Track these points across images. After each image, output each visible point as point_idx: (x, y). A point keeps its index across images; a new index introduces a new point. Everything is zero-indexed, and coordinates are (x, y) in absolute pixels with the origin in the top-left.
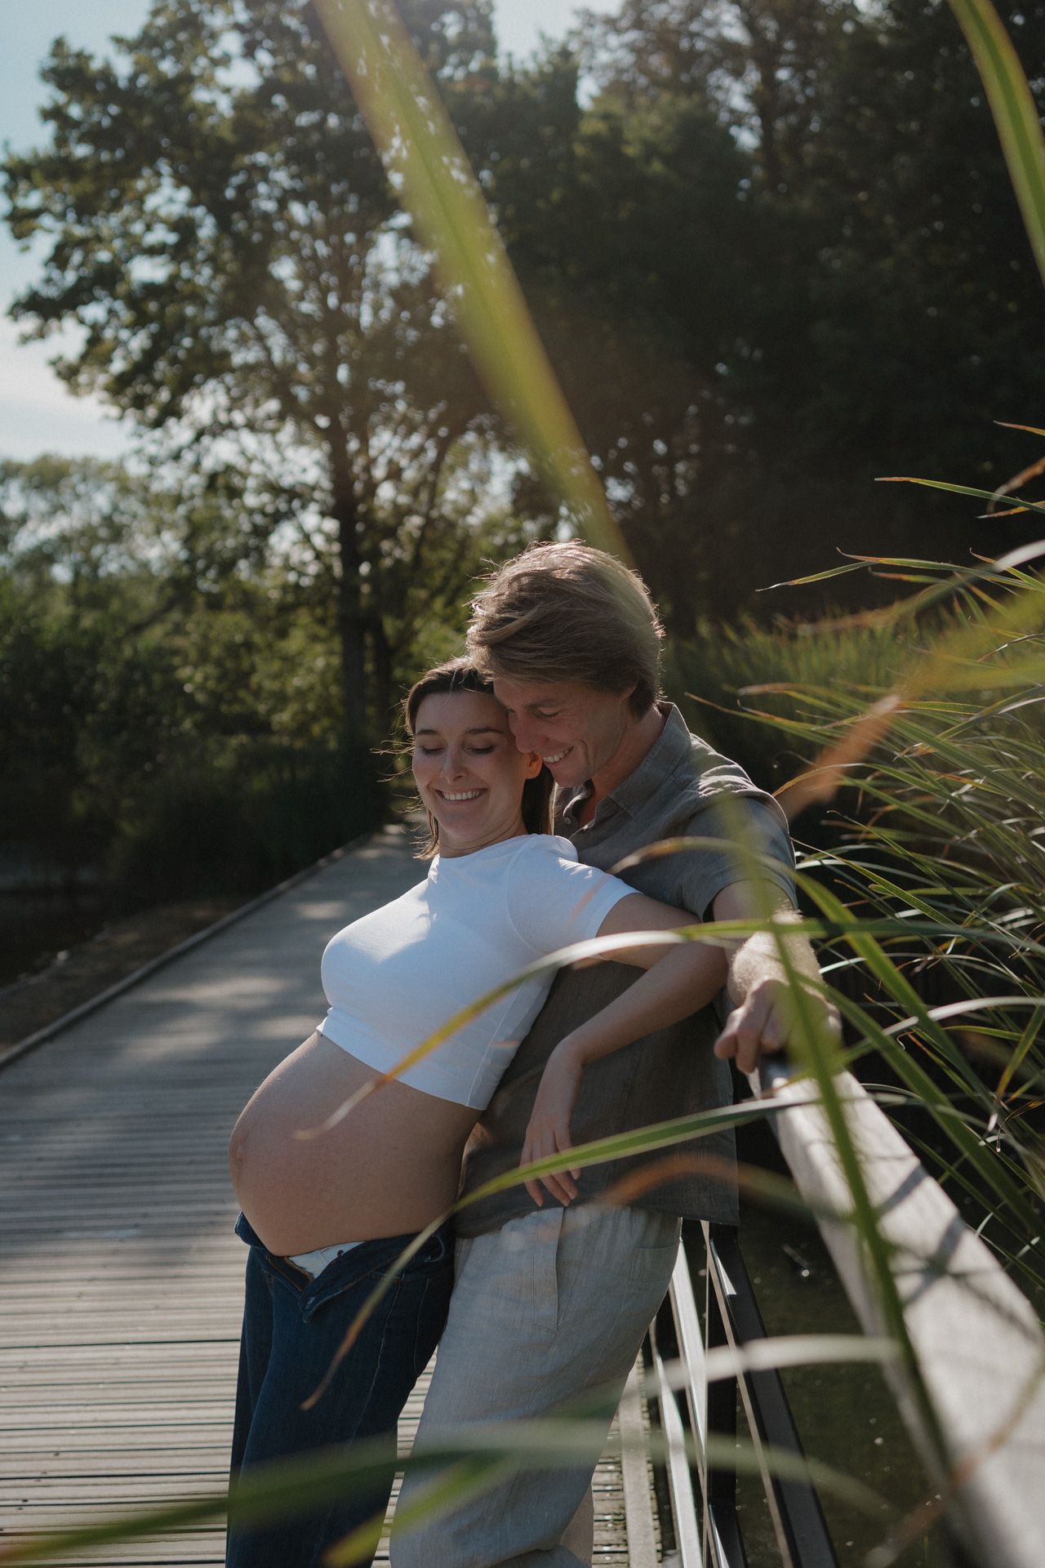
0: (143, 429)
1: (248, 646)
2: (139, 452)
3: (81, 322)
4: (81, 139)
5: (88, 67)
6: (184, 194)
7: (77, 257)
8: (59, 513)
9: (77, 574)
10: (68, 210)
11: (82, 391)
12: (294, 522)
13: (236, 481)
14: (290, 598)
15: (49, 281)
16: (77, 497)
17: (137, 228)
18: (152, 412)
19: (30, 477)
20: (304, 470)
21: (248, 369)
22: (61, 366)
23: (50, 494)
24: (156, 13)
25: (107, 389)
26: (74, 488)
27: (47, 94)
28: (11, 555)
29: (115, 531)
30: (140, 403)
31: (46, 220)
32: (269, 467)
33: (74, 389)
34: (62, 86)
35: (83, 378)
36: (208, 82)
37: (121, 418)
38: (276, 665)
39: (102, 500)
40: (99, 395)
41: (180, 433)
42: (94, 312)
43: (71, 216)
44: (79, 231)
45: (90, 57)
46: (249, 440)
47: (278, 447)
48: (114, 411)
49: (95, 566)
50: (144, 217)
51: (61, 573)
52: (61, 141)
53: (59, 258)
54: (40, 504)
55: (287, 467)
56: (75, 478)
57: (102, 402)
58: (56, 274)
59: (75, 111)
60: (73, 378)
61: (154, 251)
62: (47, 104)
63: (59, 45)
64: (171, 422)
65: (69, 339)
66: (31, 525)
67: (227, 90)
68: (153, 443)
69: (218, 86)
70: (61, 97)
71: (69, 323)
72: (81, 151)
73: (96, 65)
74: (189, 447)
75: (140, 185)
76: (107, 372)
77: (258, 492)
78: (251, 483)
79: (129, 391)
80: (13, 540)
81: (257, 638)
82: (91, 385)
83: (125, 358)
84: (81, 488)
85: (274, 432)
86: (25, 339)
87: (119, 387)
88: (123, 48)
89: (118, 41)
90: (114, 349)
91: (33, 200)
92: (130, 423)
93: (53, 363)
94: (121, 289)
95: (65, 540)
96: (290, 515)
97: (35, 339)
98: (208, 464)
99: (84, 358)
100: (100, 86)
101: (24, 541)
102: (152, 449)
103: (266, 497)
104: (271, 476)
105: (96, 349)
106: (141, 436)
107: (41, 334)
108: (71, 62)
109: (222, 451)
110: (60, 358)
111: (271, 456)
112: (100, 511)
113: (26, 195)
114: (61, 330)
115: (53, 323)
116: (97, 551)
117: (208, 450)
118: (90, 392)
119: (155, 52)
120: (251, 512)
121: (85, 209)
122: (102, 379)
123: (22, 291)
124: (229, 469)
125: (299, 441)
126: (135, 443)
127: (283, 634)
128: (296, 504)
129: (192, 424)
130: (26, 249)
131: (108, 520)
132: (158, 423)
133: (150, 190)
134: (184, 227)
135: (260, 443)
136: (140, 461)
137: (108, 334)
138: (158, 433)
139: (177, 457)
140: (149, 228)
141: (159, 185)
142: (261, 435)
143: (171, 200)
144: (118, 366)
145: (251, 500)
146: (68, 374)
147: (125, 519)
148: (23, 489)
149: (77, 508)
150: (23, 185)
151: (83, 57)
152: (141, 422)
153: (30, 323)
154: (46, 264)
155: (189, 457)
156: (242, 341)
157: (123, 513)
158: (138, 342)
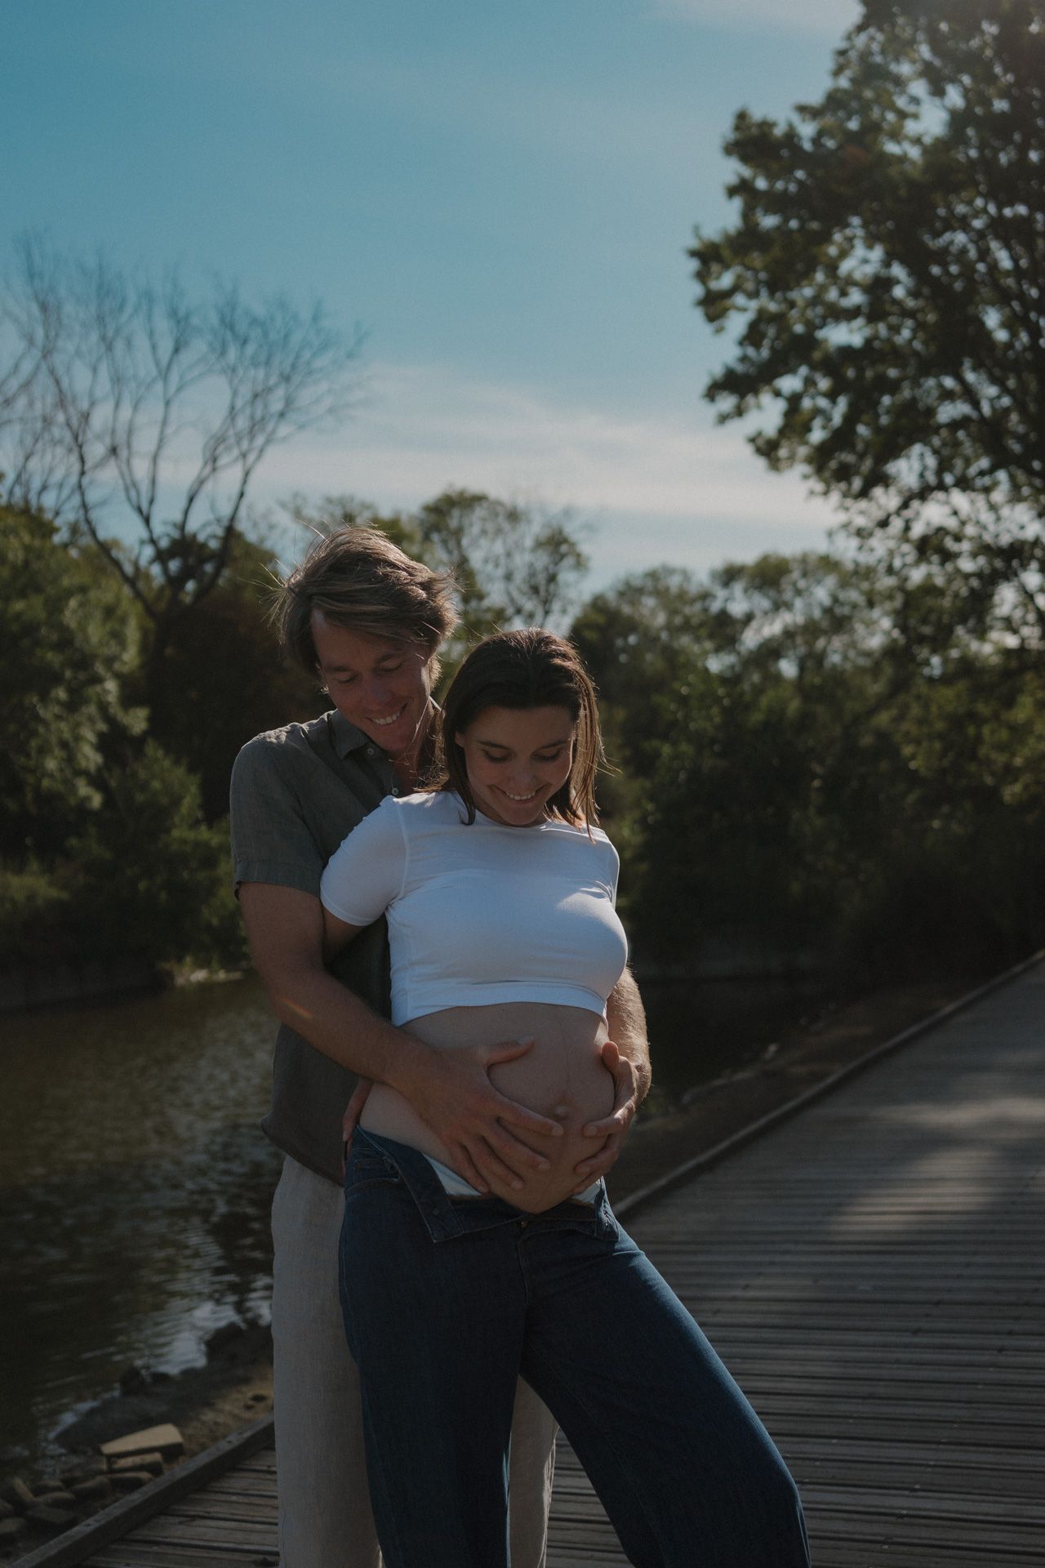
0: (849, 502)
1: (972, 716)
2: (846, 526)
3: (777, 394)
4: (768, 211)
5: (771, 133)
6: (877, 253)
7: (771, 331)
8: (782, 609)
9: (802, 668)
10: (760, 287)
11: (783, 464)
12: (1015, 583)
13: (949, 543)
14: (1014, 664)
15: (744, 359)
16: (799, 593)
17: (833, 294)
18: (857, 483)
19: (753, 577)
20: (1022, 528)
21: (955, 425)
22: (760, 442)
23: (772, 593)
24: (837, 72)
25: (809, 460)
26: (794, 584)
27: (733, 169)
28: (739, 653)
29: (837, 621)
30: (843, 474)
31: (740, 299)
32: (985, 528)
33: (775, 464)
34: (745, 159)
35: (783, 452)
36: (896, 135)
37: (826, 493)
38: (1004, 734)
39: (822, 594)
40: (802, 468)
41: (886, 499)
42: (790, 383)
43: (764, 292)
44: (773, 307)
45: (771, 125)
46: (959, 499)
47: (993, 507)
48: (819, 487)
49: (820, 658)
50: (838, 282)
51: (788, 668)
52: (747, 214)
53: (753, 336)
54: (762, 602)
55: (1004, 525)
56: (795, 574)
57: (806, 477)
58: (751, 351)
59: (761, 184)
60: (773, 453)
61: (851, 314)
62: (733, 180)
63: (742, 117)
64: (878, 492)
65: (767, 414)
66: (754, 624)
67: (917, 141)
68: (862, 514)
69: (906, 137)
70: (746, 172)
71: (766, 398)
72: (769, 221)
73: (779, 131)
74: (898, 512)
75: (833, 251)
76: (806, 443)
77: (974, 555)
78: (965, 546)
79: (833, 464)
80: (740, 640)
81: (982, 708)
82: (792, 458)
83: (824, 427)
84: (802, 584)
85: (987, 490)
86: (723, 419)
87: (820, 459)
88: (808, 116)
89: (802, 109)
90: (813, 418)
91: (726, 280)
92: (835, 497)
93: (752, 440)
94: (817, 355)
95: (789, 634)
96: (1008, 575)
97: (732, 417)
98: (918, 530)
99: (783, 432)
100: (785, 153)
101: (751, 639)
102: (860, 521)
103: (982, 561)
104: (988, 538)
105: (795, 423)
106: (847, 509)
107: (739, 412)
108: (754, 131)
109: (933, 514)
110: (760, 434)
111: (986, 517)
112: (821, 604)
113: (718, 277)
114: (759, 407)
115: (750, 399)
116: (821, 643)
117: (918, 514)
118: (791, 466)
119: (841, 114)
120: (967, 576)
121: (777, 283)
122: (803, 451)
123: (718, 371)
124: (941, 531)
125: (1016, 497)
126: (842, 517)
127: (1010, 702)
128: (1015, 563)
129: (900, 492)
130: (719, 330)
131: (828, 611)
132: (864, 493)
133: (844, 254)
134: (879, 286)
135: (972, 502)
136: (849, 536)
137: (807, 403)
138: (863, 504)
139: (884, 524)
140: (843, 293)
141: (852, 247)
142: (973, 495)
143: (865, 261)
144: (817, 435)
145: (967, 565)
146: (767, 449)
147: (846, 610)
148: (746, 591)
149: (799, 603)
150: (715, 267)
151: (766, 126)
152: (845, 495)
153: (727, 402)
154: (741, 343)
155: (897, 524)
156: (947, 395)
157: (842, 604)
158: (839, 410)
